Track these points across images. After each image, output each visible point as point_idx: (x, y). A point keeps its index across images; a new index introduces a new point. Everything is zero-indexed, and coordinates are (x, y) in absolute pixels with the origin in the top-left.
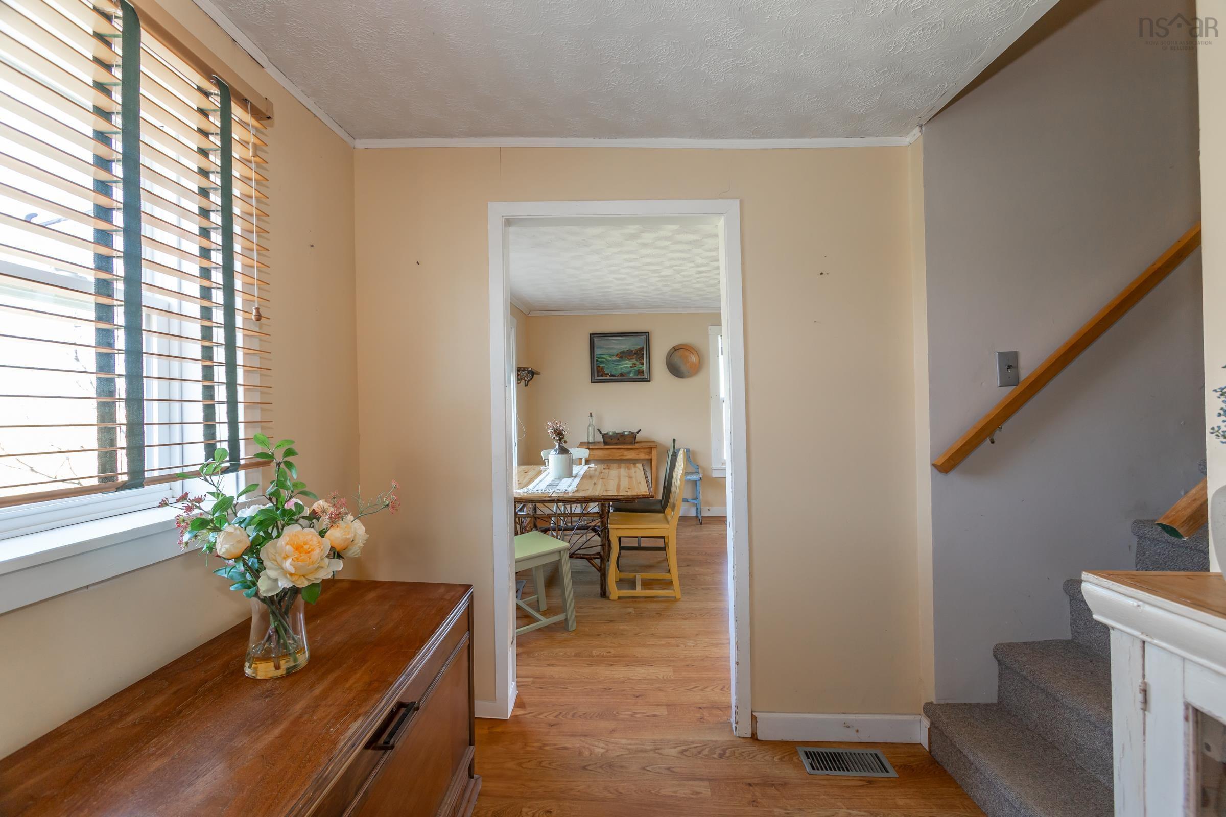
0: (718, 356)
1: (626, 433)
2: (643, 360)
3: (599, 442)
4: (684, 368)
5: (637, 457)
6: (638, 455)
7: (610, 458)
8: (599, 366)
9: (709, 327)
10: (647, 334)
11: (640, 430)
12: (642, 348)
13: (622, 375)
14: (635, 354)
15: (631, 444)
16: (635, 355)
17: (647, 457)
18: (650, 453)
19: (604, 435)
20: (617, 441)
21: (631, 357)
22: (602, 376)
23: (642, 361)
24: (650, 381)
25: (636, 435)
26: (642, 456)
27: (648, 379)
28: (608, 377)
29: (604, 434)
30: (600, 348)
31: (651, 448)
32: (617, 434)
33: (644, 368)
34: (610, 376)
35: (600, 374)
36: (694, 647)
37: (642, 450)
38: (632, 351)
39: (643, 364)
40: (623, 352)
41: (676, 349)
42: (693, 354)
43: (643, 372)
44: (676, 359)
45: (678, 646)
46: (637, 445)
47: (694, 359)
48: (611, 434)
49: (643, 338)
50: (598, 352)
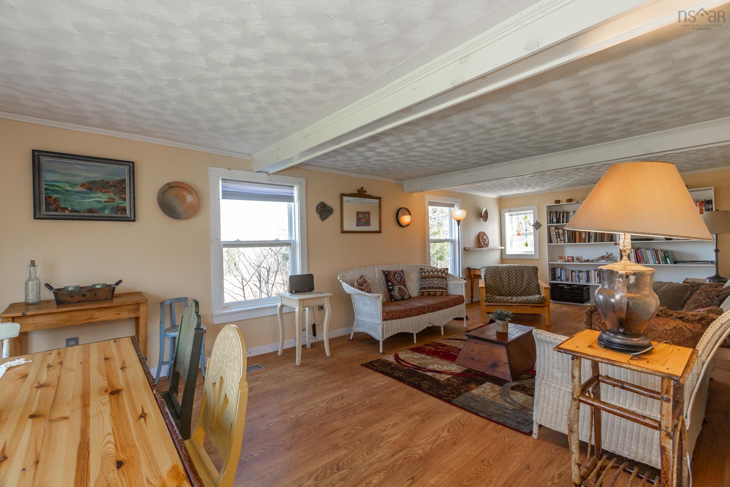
0: (219, 199)
1: (98, 287)
2: (125, 194)
3: (48, 302)
4: (180, 208)
5: (117, 317)
6: (118, 314)
7: (69, 324)
8: (50, 197)
9: (210, 168)
10: (131, 165)
11: (120, 282)
12: (124, 181)
13: (90, 211)
14: (112, 186)
15: (106, 299)
16: (113, 188)
17: (133, 315)
18: (138, 309)
19: (58, 292)
20: (82, 298)
21: (107, 190)
22: (56, 210)
23: (123, 196)
24: (134, 221)
25: (114, 288)
26: (125, 315)
27: (132, 218)
28: (67, 213)
29: (58, 290)
30: (53, 172)
31: (138, 304)
32: (81, 288)
33: (127, 204)
34: (70, 211)
35: (53, 207)
37: (124, 308)
38: (108, 182)
39: (124, 199)
40: (94, 182)
41: (170, 186)
42: (191, 194)
43: (124, 209)
44: (171, 197)
46: (116, 301)
47: (189, 199)
48: (70, 289)
49: (126, 168)
50: (48, 177)
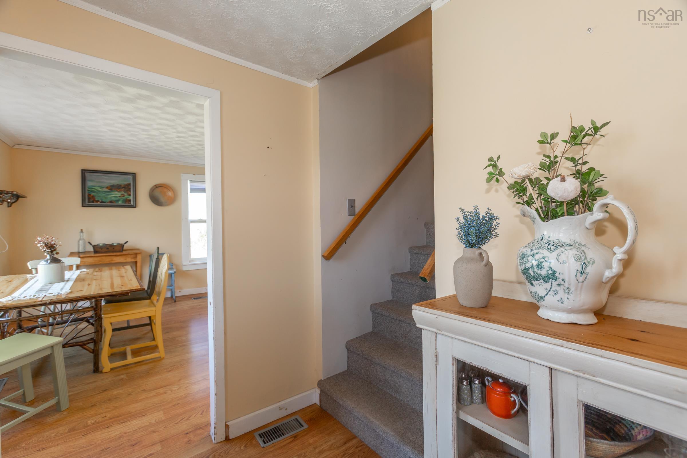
0: (187, 193)
1: (115, 244)
2: (130, 192)
3: (89, 252)
4: (162, 200)
5: (125, 261)
6: (126, 259)
7: (100, 263)
8: (90, 195)
9: (182, 174)
10: (134, 175)
11: (127, 242)
12: (129, 184)
13: (111, 202)
14: (123, 187)
15: (120, 251)
16: (124, 189)
17: (133, 260)
18: (136, 257)
19: (94, 246)
20: (107, 250)
21: (120, 190)
22: (93, 202)
23: (129, 193)
24: (135, 207)
25: (123, 245)
26: (129, 260)
27: (134, 206)
28: (99, 203)
29: (95, 245)
30: (92, 181)
31: (136, 254)
32: (107, 245)
33: (131, 198)
34: (101, 202)
35: (91, 200)
36: (178, 389)
37: (129, 256)
38: (121, 186)
39: (130, 195)
40: (113, 186)
41: (157, 187)
42: (170, 191)
43: (130, 201)
44: (157, 193)
45: (165, 393)
46: (124, 252)
47: (170, 194)
48: (101, 245)
49: (131, 177)
50: (89, 184)
